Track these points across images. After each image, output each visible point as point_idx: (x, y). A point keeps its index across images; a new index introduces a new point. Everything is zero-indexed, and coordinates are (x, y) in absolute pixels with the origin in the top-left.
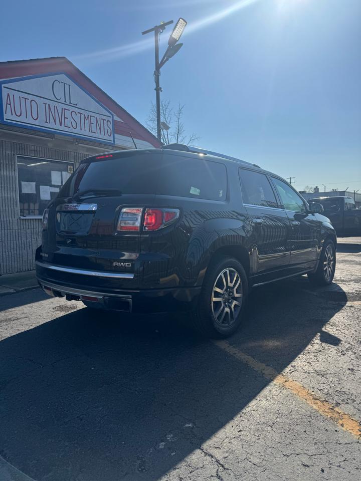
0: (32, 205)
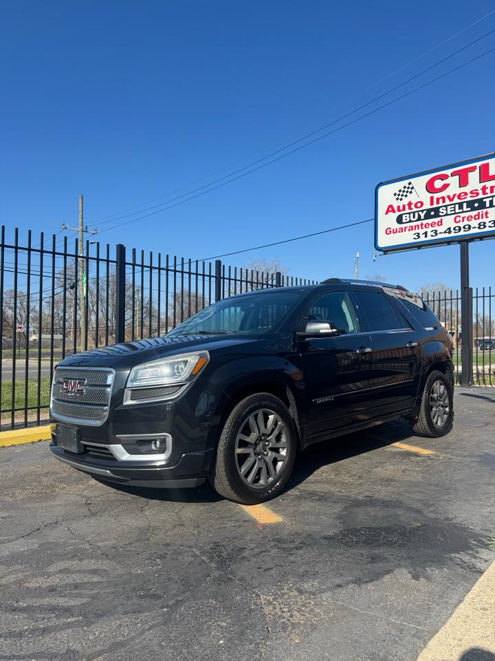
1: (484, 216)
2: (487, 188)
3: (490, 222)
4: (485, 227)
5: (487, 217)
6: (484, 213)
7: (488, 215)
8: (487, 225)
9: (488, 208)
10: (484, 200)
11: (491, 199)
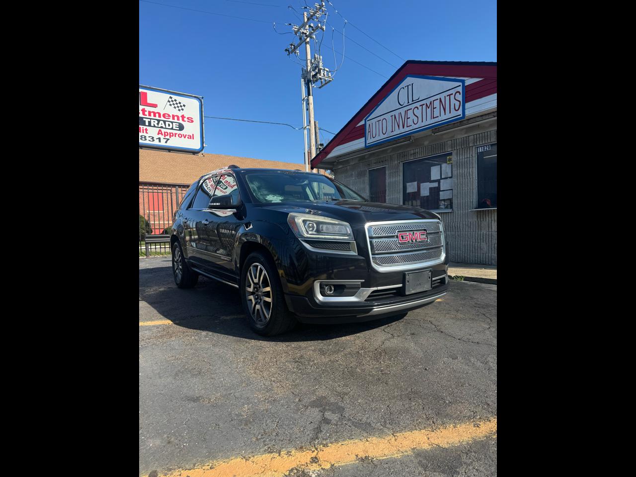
0: (414, 202)
1: (145, 131)
2: (146, 111)
3: (149, 137)
4: (146, 140)
5: (146, 133)
6: (144, 129)
7: (148, 131)
8: (147, 138)
9: (147, 126)
10: (144, 119)
11: (149, 120)
